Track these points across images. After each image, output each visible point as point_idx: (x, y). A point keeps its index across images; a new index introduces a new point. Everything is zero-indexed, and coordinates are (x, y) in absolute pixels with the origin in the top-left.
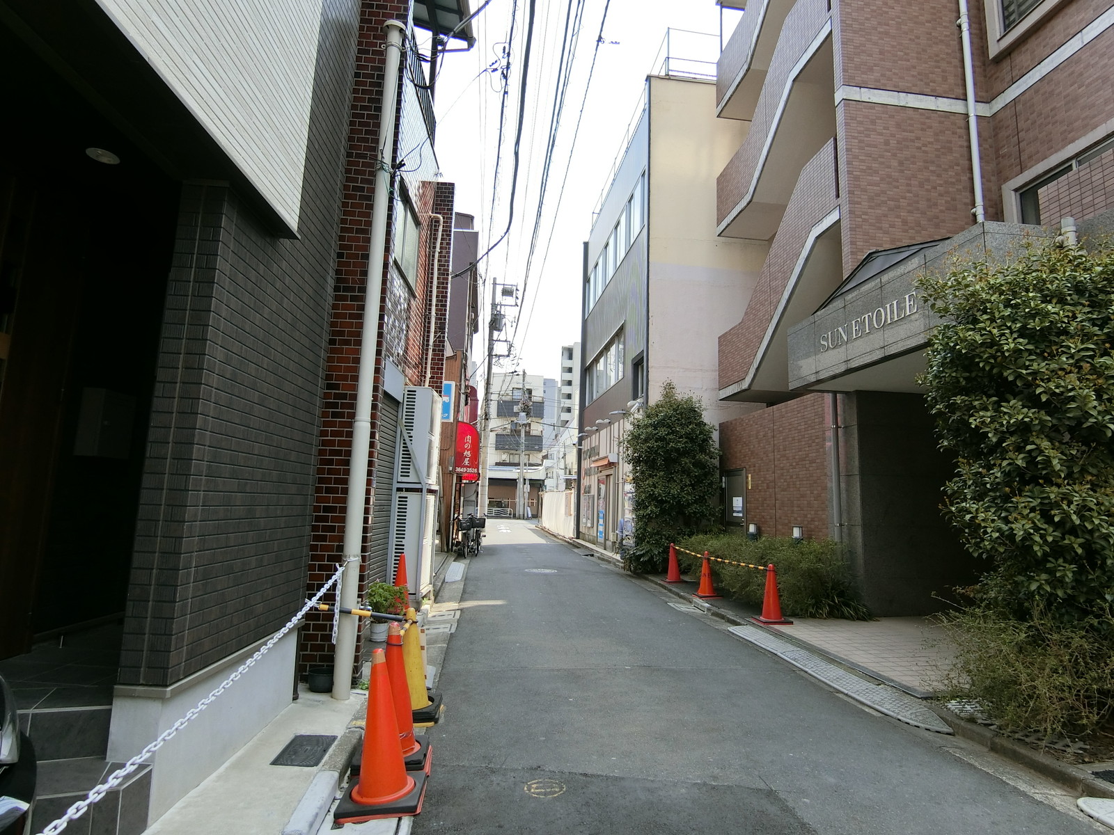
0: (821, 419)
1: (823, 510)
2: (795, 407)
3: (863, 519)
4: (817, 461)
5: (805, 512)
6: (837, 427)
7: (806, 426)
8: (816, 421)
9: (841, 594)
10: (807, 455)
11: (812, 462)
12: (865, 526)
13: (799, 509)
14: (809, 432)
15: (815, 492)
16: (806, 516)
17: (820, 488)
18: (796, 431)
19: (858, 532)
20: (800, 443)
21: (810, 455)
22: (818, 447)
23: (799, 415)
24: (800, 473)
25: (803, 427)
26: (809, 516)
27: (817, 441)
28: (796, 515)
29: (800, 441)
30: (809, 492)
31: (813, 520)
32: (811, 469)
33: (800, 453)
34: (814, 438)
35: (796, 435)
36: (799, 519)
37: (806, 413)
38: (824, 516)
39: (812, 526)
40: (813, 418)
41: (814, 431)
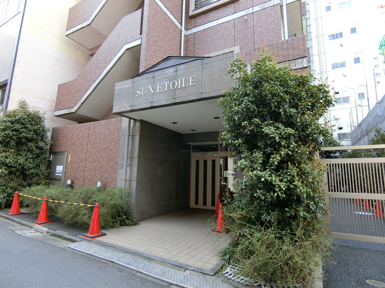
0: (119, 131)
1: (115, 173)
2: (104, 124)
3: (137, 178)
4: (114, 150)
5: (103, 174)
6: (129, 135)
7: (110, 133)
8: (116, 131)
10: (108, 147)
11: (110, 150)
12: (138, 181)
13: (100, 172)
14: (111, 136)
15: (111, 164)
16: (103, 176)
17: (114, 163)
18: (103, 135)
19: (134, 184)
20: (104, 141)
21: (110, 147)
22: (115, 143)
23: (106, 128)
24: (103, 155)
25: (108, 133)
26: (105, 176)
27: (115, 141)
28: (97, 175)
29: (104, 140)
30: (107, 164)
31: (108, 178)
32: (109, 153)
33: (104, 146)
34: (114, 139)
35: (103, 137)
36: (99, 177)
37: (110, 127)
38: (114, 176)
39: (107, 181)
40: (114, 130)
41: (114, 136)
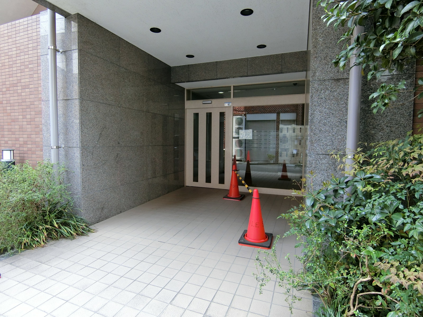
0: (35, 44)
1: (37, 133)
2: (6, 32)
3: (82, 142)
4: (31, 86)
5: (17, 136)
6: (56, 50)
7: (18, 52)
8: (30, 46)
9: (59, 215)
10: (19, 81)
11: (24, 88)
12: (84, 148)
13: (10, 133)
14: (22, 57)
15: (28, 117)
16: (17, 139)
17: (33, 113)
18: (7, 57)
19: (77, 154)
20: (11, 69)
21: (22, 81)
22: (32, 73)
23: (10, 40)
24: (11, 98)
25: (14, 53)
26: (21, 139)
27: (30, 66)
28: (6, 139)
29: (10, 67)
30: (21, 117)
31: (25, 143)
32: (23, 94)
33: (11, 79)
34: (27, 63)
35: (7, 60)
36: (10, 142)
37: (18, 39)
38: (37, 140)
39: (25, 149)
40: (27, 43)
41: (27, 56)
